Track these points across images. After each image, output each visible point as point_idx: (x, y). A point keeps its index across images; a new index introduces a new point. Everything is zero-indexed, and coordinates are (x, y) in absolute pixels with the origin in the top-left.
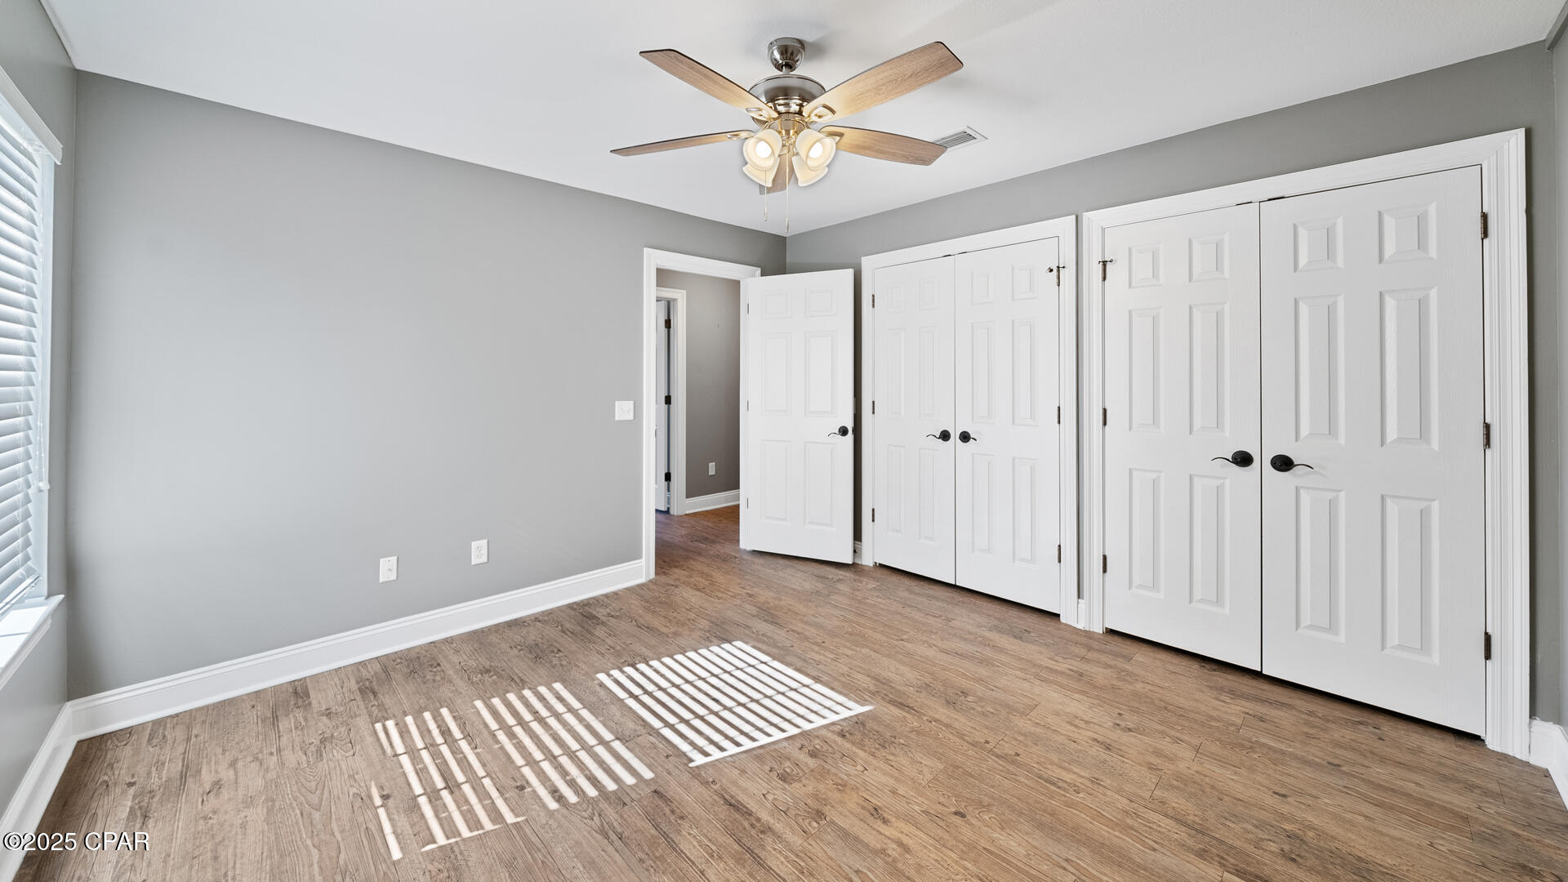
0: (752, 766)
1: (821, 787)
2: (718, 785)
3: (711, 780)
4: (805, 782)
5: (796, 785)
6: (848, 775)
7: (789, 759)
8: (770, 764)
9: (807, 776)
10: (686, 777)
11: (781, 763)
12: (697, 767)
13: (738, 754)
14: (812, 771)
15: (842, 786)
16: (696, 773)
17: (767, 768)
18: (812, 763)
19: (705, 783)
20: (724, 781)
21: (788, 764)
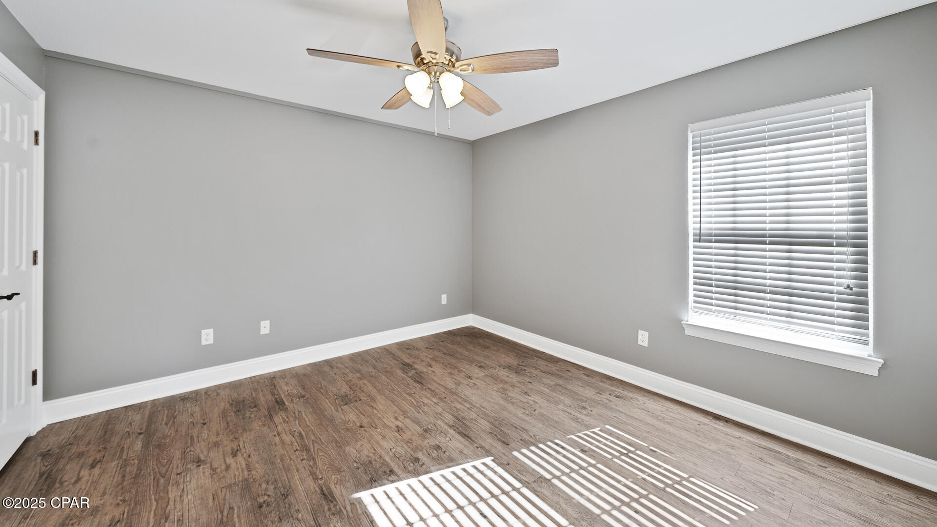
0: (455, 455)
1: (420, 442)
2: (475, 446)
3: (479, 449)
4: (428, 445)
5: (433, 444)
6: (403, 447)
7: (433, 458)
8: (445, 455)
9: (425, 448)
10: (494, 451)
11: (438, 456)
12: (488, 456)
13: (464, 463)
14: (421, 450)
15: (409, 442)
16: (488, 453)
17: (447, 453)
18: (420, 455)
19: (482, 447)
20: (472, 448)
21: (434, 455)
